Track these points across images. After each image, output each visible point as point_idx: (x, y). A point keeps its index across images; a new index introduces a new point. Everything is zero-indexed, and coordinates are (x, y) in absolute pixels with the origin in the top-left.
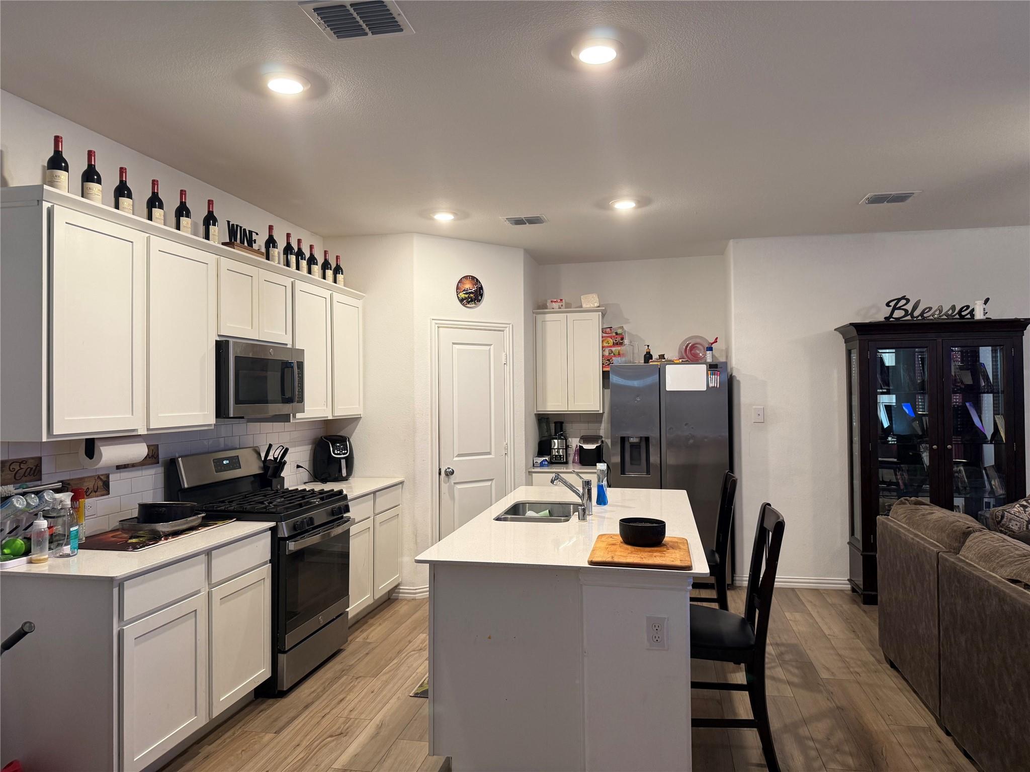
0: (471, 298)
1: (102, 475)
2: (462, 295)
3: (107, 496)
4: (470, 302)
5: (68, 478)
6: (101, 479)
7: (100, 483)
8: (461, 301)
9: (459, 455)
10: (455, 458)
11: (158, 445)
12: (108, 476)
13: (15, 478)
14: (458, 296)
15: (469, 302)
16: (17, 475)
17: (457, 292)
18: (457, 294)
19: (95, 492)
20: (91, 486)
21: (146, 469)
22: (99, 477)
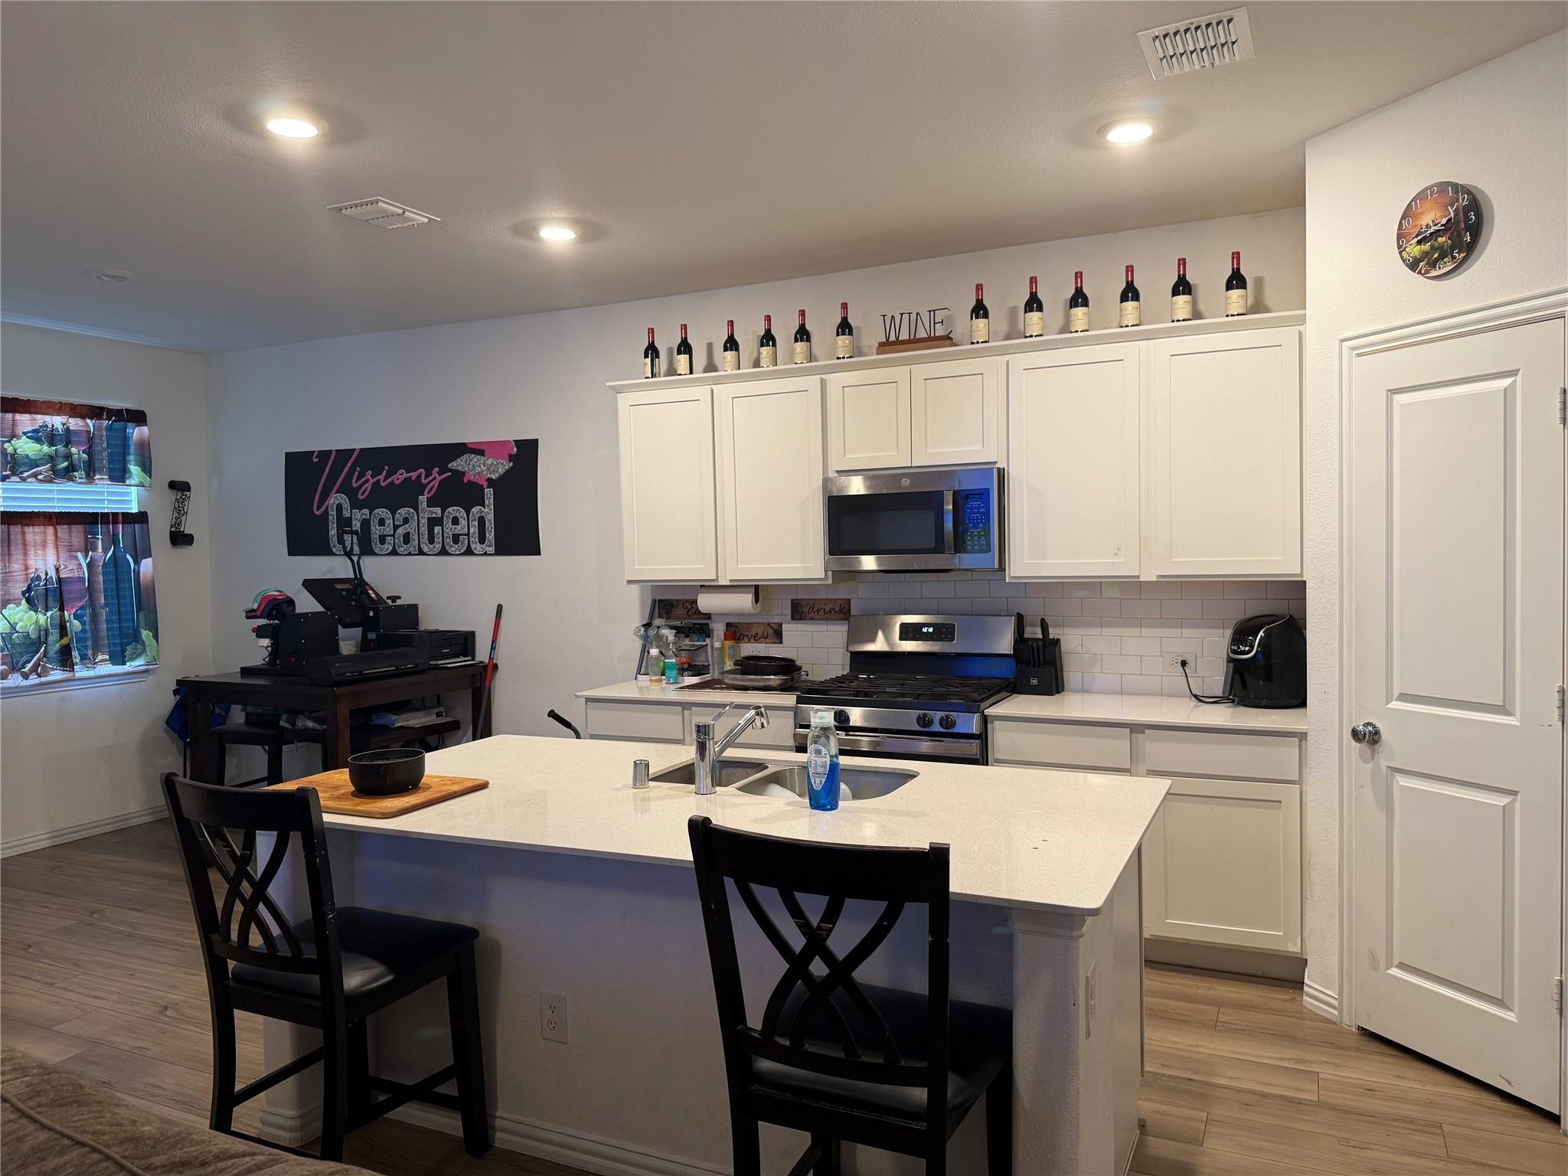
0: (1441, 247)
1: (773, 623)
2: (1414, 250)
3: (779, 645)
4: (1437, 260)
5: (737, 621)
6: (772, 627)
7: (771, 631)
8: (1413, 265)
9: (1404, 697)
10: (1394, 702)
11: (849, 600)
12: (780, 625)
13: (688, 615)
14: (1402, 258)
15: (1433, 265)
16: (690, 612)
17: (1399, 247)
18: (1400, 253)
19: (765, 638)
20: (760, 632)
21: (832, 624)
22: (769, 625)
